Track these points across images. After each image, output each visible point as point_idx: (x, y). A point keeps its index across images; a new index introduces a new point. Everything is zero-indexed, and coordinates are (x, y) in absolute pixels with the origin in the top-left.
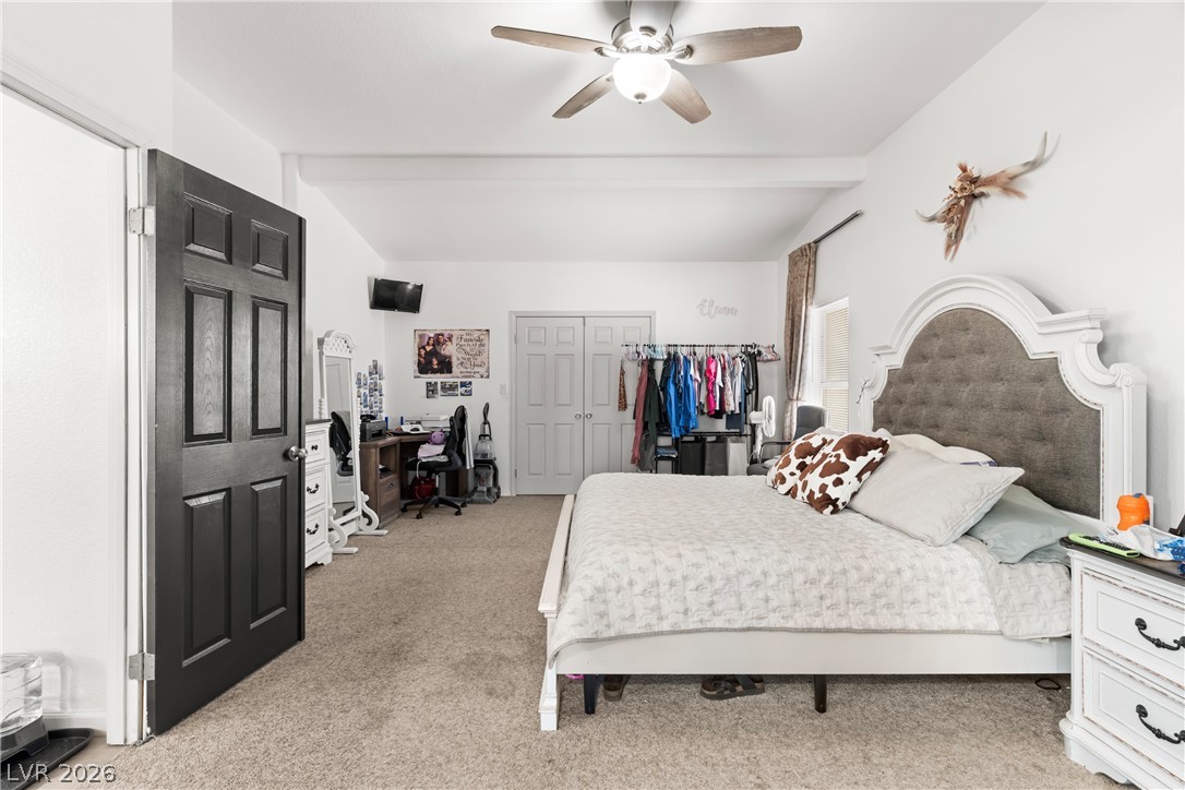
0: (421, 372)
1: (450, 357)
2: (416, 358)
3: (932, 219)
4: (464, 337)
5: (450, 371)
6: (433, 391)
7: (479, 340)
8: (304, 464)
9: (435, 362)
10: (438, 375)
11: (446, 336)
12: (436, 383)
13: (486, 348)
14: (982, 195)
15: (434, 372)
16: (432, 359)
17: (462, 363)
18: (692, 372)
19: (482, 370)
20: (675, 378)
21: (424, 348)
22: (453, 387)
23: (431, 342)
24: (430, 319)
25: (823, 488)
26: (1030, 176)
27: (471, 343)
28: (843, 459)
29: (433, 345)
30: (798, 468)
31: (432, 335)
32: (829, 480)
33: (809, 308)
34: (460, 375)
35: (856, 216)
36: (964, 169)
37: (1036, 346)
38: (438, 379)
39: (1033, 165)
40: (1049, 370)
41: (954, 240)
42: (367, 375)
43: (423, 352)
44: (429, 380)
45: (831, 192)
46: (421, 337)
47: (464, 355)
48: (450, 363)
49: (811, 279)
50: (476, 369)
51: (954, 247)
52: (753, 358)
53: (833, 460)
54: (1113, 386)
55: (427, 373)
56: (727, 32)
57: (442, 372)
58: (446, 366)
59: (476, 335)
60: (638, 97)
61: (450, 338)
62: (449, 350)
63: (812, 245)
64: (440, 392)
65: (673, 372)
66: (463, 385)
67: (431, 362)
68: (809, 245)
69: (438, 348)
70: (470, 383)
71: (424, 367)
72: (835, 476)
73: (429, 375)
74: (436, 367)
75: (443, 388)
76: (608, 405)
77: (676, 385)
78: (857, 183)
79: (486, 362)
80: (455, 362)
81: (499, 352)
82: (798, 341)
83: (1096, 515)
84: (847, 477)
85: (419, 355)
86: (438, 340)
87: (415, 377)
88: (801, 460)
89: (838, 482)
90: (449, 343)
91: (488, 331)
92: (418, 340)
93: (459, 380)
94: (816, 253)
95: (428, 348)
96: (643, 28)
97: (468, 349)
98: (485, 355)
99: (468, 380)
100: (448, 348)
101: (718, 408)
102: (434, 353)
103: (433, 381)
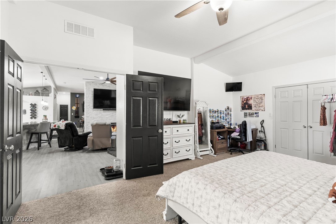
0: (242, 109)
1: (251, 104)
2: (241, 105)
4: (256, 97)
5: (251, 109)
6: (246, 115)
7: (261, 98)
8: (163, 136)
9: (247, 106)
10: (248, 110)
11: (250, 97)
12: (247, 113)
13: (264, 101)
15: (246, 109)
16: (246, 105)
17: (255, 106)
19: (262, 108)
21: (243, 102)
22: (252, 114)
23: (245, 100)
24: (245, 92)
27: (258, 99)
29: (246, 101)
31: (246, 98)
34: (255, 110)
38: (248, 111)
42: (224, 110)
43: (243, 103)
44: (245, 112)
46: (243, 98)
47: (256, 103)
48: (251, 106)
50: (260, 108)
55: (244, 110)
57: (249, 109)
58: (250, 107)
59: (260, 96)
61: (251, 98)
62: (251, 102)
64: (248, 116)
66: (256, 113)
67: (246, 106)
69: (247, 101)
70: (258, 113)
71: (243, 108)
73: (245, 110)
74: (247, 108)
75: (249, 115)
79: (264, 105)
80: (253, 106)
81: (268, 102)
85: (242, 104)
86: (248, 99)
87: (241, 111)
90: (251, 100)
91: (264, 94)
92: (241, 99)
93: (254, 112)
95: (245, 102)
97: (257, 101)
98: (263, 103)
99: (257, 112)
100: (251, 101)
102: (246, 103)
103: (246, 112)
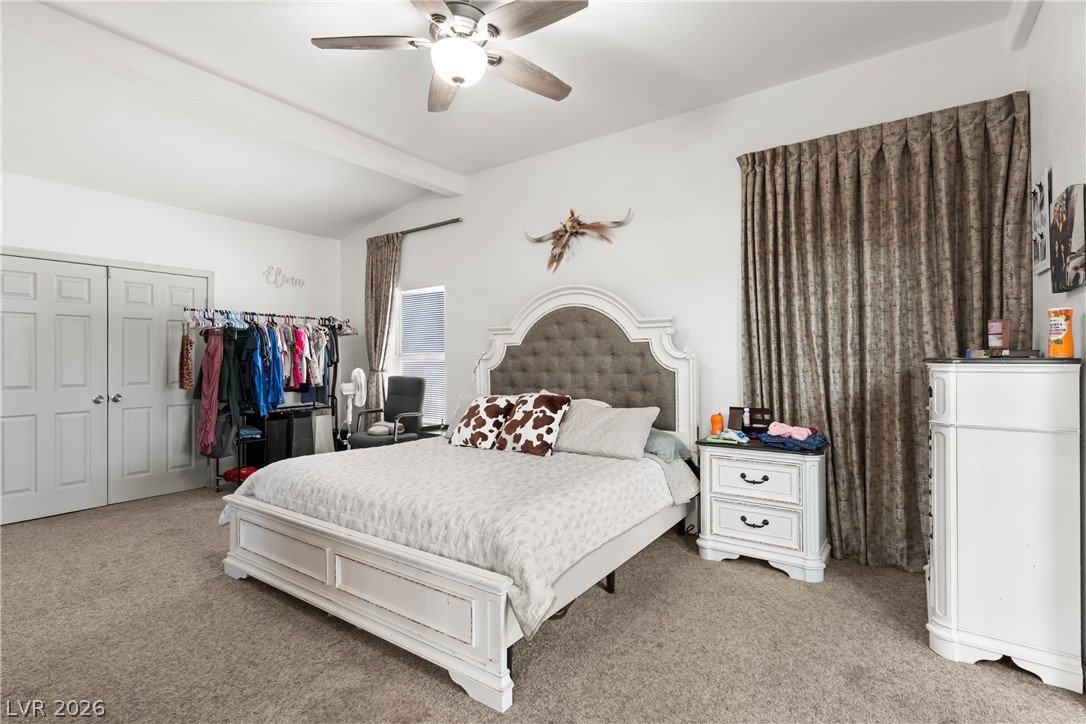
3: (539, 240)
14: (582, 234)
18: (279, 344)
20: (262, 350)
25: (540, 437)
26: (616, 231)
28: (549, 413)
30: (494, 426)
32: (543, 430)
33: (396, 289)
35: (457, 221)
36: (572, 214)
37: (635, 335)
39: (618, 224)
40: (643, 349)
41: (556, 259)
45: (426, 193)
49: (397, 264)
51: (555, 264)
52: (335, 330)
53: (541, 415)
54: (685, 358)
56: (532, 64)
60: (456, 80)
63: (400, 235)
65: (259, 343)
68: (397, 234)
72: (546, 427)
76: (147, 383)
77: (263, 357)
78: (458, 195)
82: (385, 319)
83: (674, 430)
84: (554, 426)
88: (495, 419)
89: (549, 431)
94: (401, 242)
96: (490, 25)
101: (305, 382)
